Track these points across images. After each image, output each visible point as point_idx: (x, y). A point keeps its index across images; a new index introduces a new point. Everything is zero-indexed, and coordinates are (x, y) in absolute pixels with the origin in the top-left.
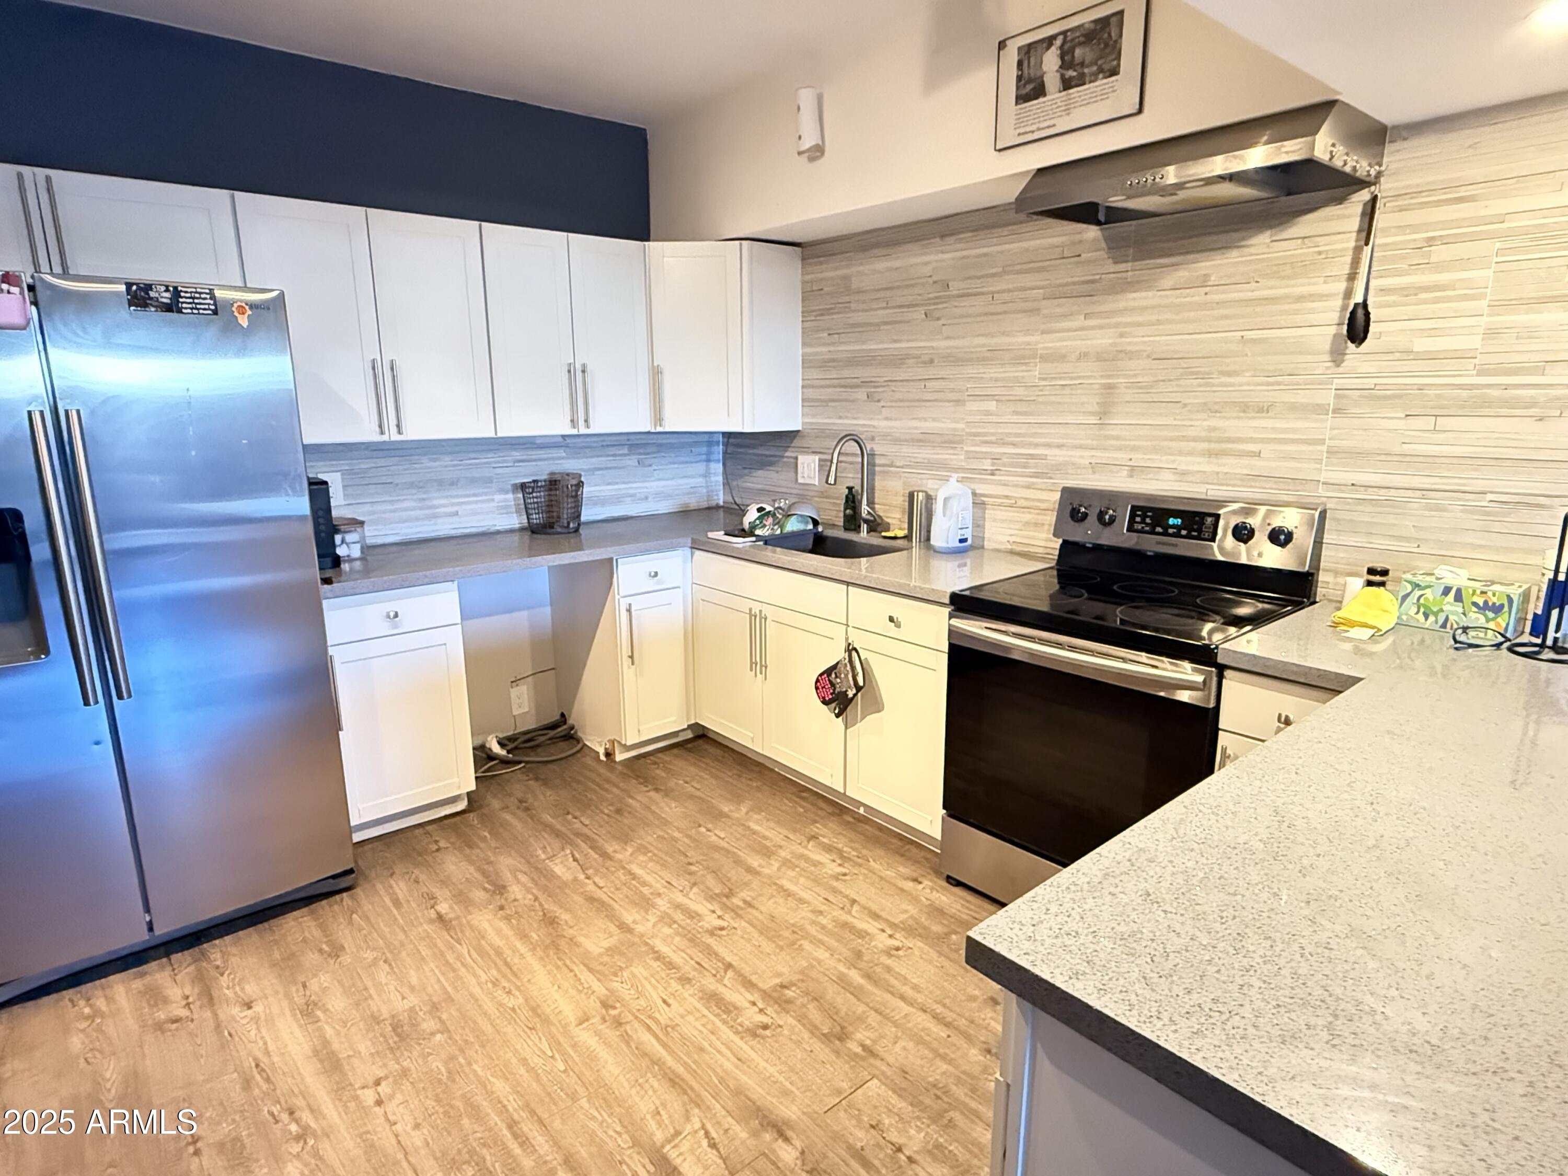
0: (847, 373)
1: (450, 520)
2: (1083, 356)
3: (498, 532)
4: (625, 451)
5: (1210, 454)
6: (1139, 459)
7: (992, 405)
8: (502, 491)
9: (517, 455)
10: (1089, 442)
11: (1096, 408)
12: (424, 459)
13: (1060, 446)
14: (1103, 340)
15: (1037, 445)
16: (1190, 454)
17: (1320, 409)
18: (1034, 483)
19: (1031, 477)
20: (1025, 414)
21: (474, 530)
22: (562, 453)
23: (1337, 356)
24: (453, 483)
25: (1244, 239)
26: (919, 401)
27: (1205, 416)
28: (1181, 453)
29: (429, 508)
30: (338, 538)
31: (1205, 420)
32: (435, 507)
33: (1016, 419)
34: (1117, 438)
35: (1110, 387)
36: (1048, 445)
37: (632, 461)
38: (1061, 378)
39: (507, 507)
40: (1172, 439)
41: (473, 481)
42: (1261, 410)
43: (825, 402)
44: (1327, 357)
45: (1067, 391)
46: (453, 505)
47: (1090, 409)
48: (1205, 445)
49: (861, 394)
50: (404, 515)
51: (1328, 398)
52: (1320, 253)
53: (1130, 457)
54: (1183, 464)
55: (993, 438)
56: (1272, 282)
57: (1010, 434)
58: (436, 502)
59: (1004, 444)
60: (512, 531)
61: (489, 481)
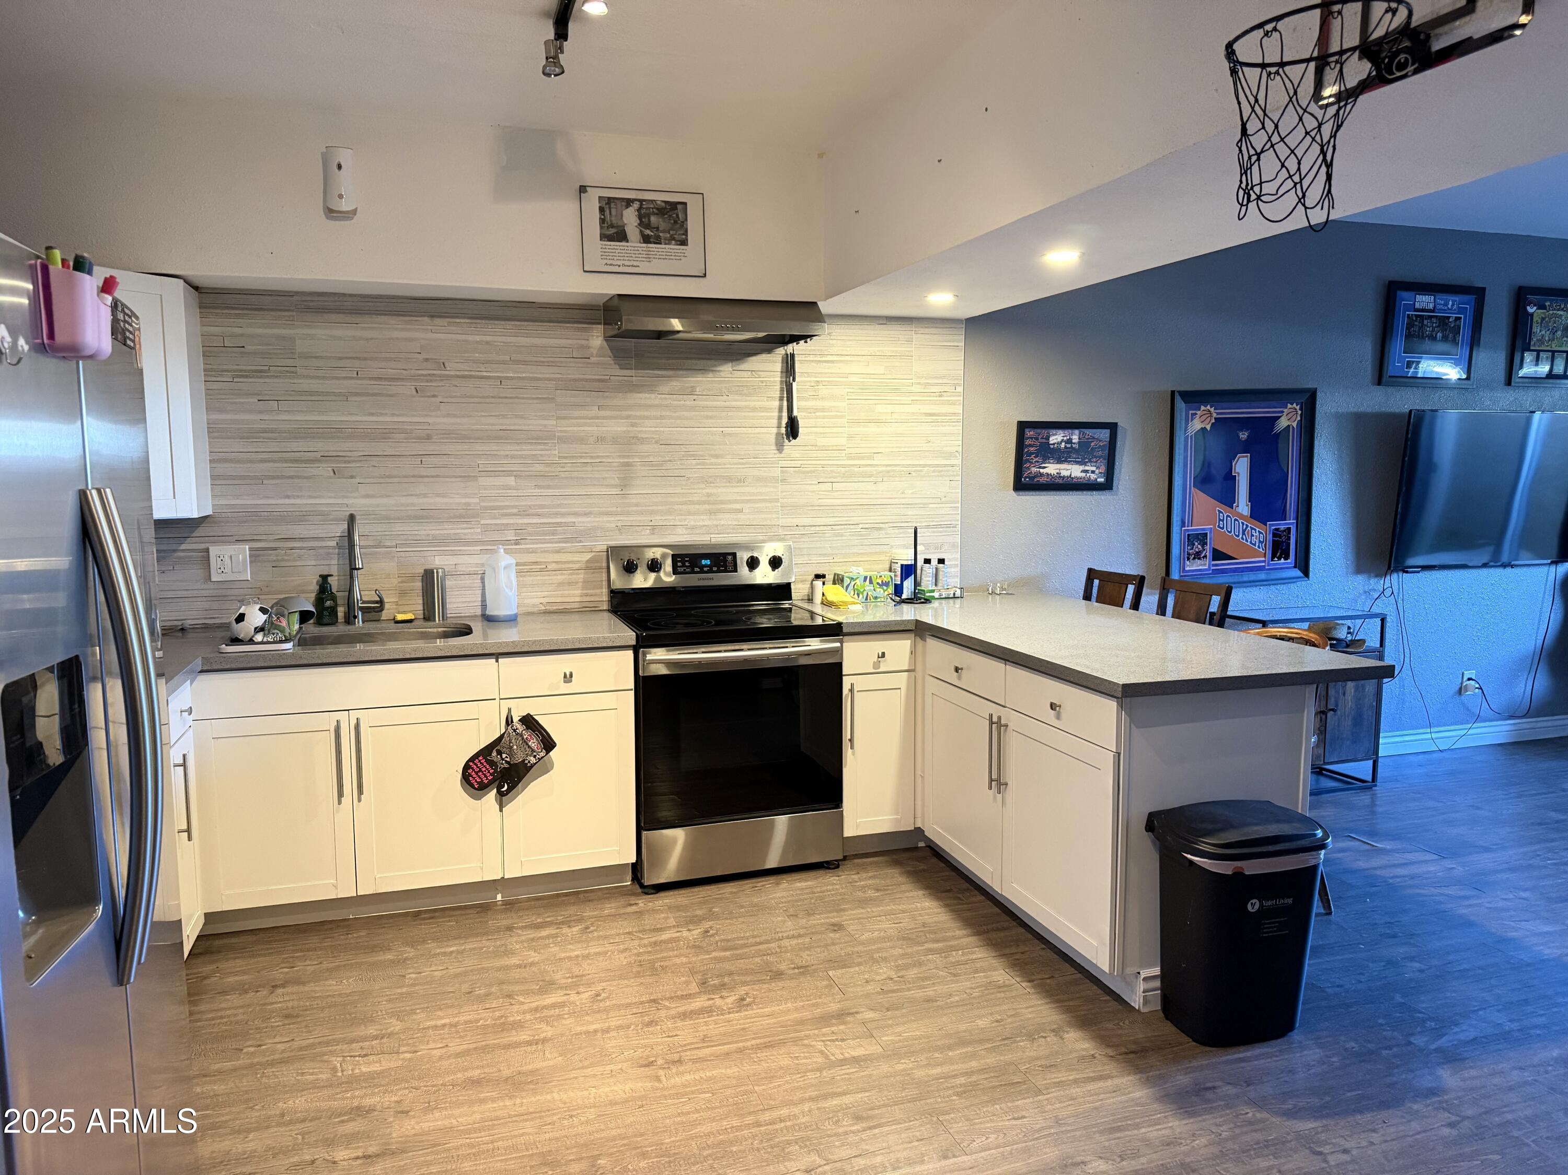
0: (294, 445)
2: (600, 440)
5: (711, 512)
6: (658, 519)
7: (511, 481)
10: (615, 509)
11: (617, 482)
13: (586, 514)
14: (617, 427)
15: (563, 515)
16: (695, 514)
17: (775, 480)
18: (563, 548)
19: (560, 542)
20: (549, 487)
23: (780, 447)
25: (715, 366)
26: (414, 476)
27: (702, 486)
28: (689, 513)
31: (704, 489)
33: (538, 491)
34: (637, 505)
35: (628, 464)
36: (576, 514)
38: (581, 457)
40: (682, 503)
42: (739, 481)
43: (261, 480)
44: (774, 447)
45: (589, 468)
47: (613, 482)
48: (706, 507)
49: (324, 470)
51: (777, 472)
52: (762, 382)
53: (650, 519)
54: (691, 521)
55: (515, 511)
56: (736, 397)
57: (534, 505)
59: (528, 515)
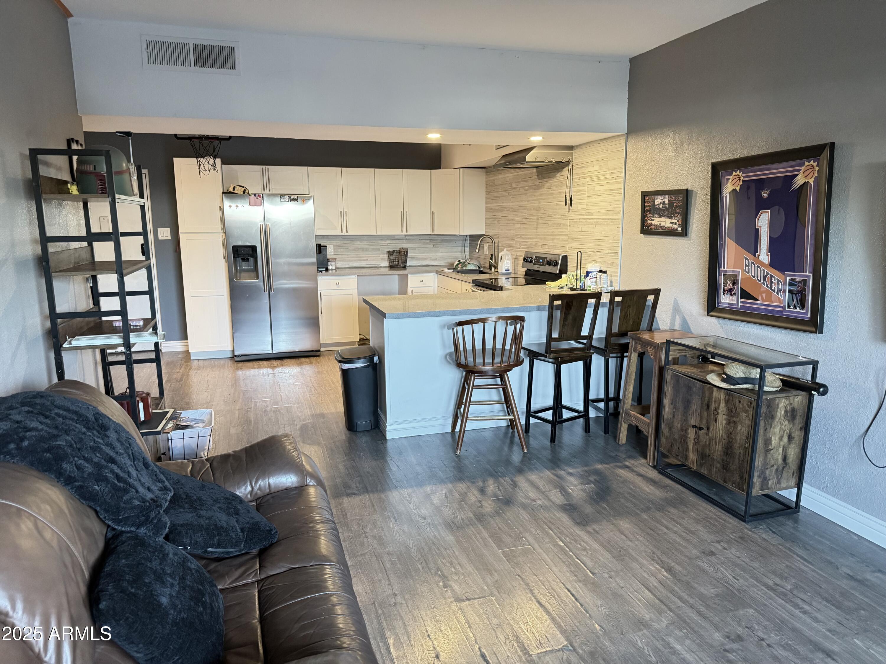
0: (494, 214)
1: (365, 262)
3: (381, 267)
4: (429, 241)
9: (388, 241)
10: (535, 237)
12: (358, 242)
14: (537, 204)
17: (567, 225)
20: (525, 228)
21: (373, 266)
22: (404, 241)
24: (367, 250)
26: (507, 223)
28: (548, 240)
29: (359, 257)
30: (329, 263)
32: (361, 257)
33: (523, 229)
34: (539, 235)
35: (538, 219)
36: (528, 238)
37: (431, 245)
38: (530, 216)
39: (384, 259)
41: (373, 249)
42: (559, 226)
43: (489, 224)
44: (568, 210)
45: (531, 220)
46: (366, 257)
47: (535, 226)
49: (497, 221)
50: (351, 259)
51: (568, 222)
58: (361, 255)
59: (521, 238)
60: (385, 267)
61: (379, 250)
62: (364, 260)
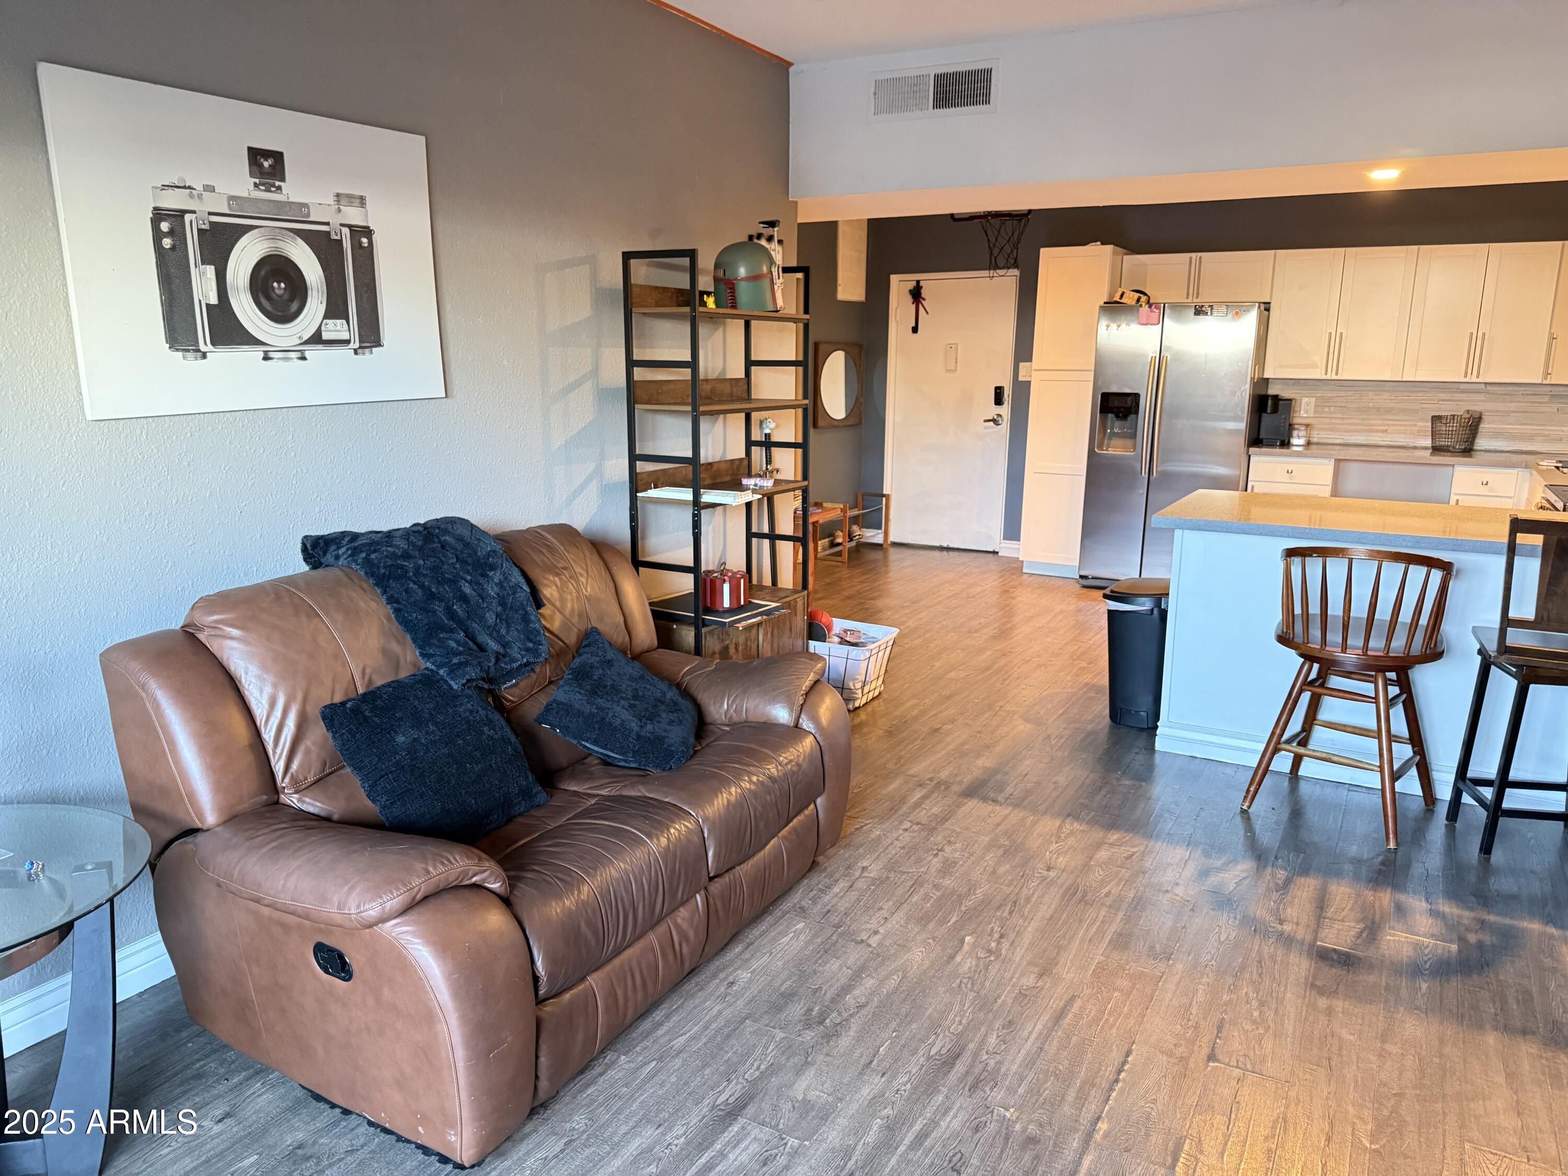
1: (1379, 434)
3: (1413, 448)
8: (1424, 420)
9: (1442, 396)
12: (1371, 394)
21: (1397, 444)
22: (1479, 397)
24: (1388, 411)
29: (1367, 425)
30: (1295, 433)
32: (1371, 425)
39: (1422, 431)
41: (1403, 411)
46: (1384, 425)
50: (1349, 427)
58: (1373, 422)
60: (1426, 448)
61: (1416, 411)
62: (1377, 431)
